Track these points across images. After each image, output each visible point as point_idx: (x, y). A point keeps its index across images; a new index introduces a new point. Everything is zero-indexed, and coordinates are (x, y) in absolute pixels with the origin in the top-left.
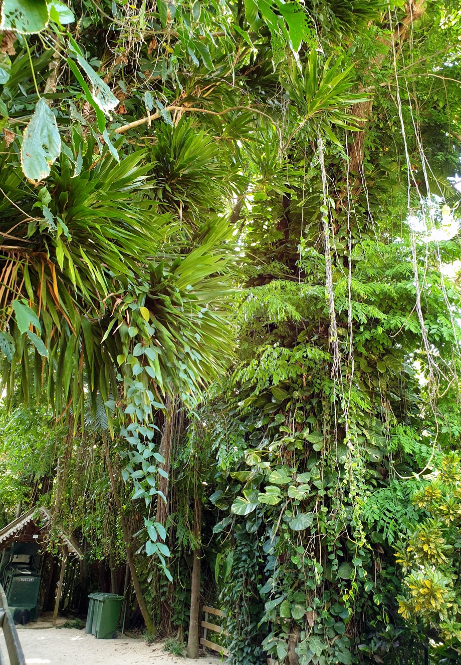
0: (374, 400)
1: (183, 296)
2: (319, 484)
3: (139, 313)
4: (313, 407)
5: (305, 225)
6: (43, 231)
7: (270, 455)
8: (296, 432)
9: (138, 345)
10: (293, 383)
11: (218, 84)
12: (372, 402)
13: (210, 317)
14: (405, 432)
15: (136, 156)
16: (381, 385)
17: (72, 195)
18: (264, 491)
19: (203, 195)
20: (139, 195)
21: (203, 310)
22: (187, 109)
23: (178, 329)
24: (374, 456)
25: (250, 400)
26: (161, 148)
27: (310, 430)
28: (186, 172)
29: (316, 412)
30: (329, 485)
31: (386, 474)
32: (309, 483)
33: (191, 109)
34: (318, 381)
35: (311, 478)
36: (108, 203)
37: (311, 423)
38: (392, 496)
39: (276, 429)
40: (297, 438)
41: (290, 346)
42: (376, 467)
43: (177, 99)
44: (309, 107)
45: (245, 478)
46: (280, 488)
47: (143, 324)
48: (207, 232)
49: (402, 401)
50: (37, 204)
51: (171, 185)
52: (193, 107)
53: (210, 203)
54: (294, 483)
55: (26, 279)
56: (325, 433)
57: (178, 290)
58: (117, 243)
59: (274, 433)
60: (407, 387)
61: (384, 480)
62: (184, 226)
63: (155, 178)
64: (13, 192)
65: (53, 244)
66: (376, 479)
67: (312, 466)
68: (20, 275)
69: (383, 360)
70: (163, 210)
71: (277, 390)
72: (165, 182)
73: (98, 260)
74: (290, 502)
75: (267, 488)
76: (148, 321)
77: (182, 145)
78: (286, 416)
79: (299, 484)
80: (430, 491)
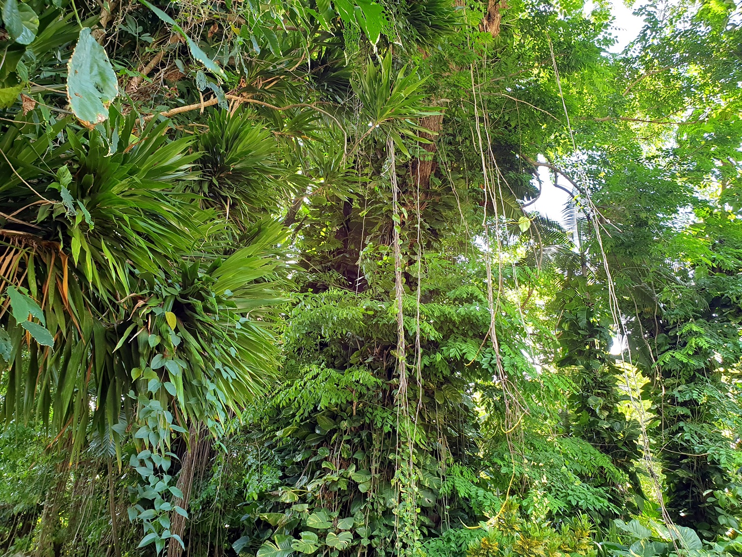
0: (430, 435)
1: (219, 301)
2: (362, 531)
3: (164, 319)
4: (362, 440)
5: (365, 235)
6: (56, 217)
7: (309, 495)
8: (340, 469)
9: (159, 356)
10: (342, 411)
11: (282, 77)
12: (427, 436)
13: (250, 329)
14: (462, 473)
15: (181, 143)
16: (439, 418)
17: (98, 178)
18: (299, 538)
19: (254, 193)
20: (180, 186)
21: (242, 320)
22: (245, 100)
23: (210, 341)
24: (426, 499)
25: (290, 429)
26: (211, 137)
27: (357, 467)
28: (238, 166)
29: (365, 446)
30: (374, 533)
31: (438, 522)
32: (351, 530)
33: (250, 101)
34: (370, 410)
35: (354, 524)
36: (141, 192)
37: (359, 459)
38: (444, 548)
39: (318, 464)
40: (342, 476)
41: (342, 368)
42: (427, 512)
43: (235, 88)
44: (379, 113)
45: (276, 521)
46: (318, 534)
47: (168, 331)
48: (257, 234)
49: (460, 437)
50: (54, 185)
51: (218, 179)
52: (252, 98)
53: (262, 203)
54: (334, 529)
55: (30, 271)
56: (373, 471)
57: (214, 295)
58: (148, 238)
59: (316, 470)
60: (465, 422)
61: (435, 529)
62: (231, 226)
63: (201, 169)
64: (26, 169)
65: (69, 233)
66: (428, 527)
67: (356, 510)
68: (23, 265)
69: (441, 390)
70: (207, 205)
71: (322, 418)
72: (212, 174)
73: (122, 255)
74: (327, 553)
75: (302, 534)
76: (173, 329)
77: (236, 136)
78: (330, 450)
79: (340, 531)
80: (487, 542)
